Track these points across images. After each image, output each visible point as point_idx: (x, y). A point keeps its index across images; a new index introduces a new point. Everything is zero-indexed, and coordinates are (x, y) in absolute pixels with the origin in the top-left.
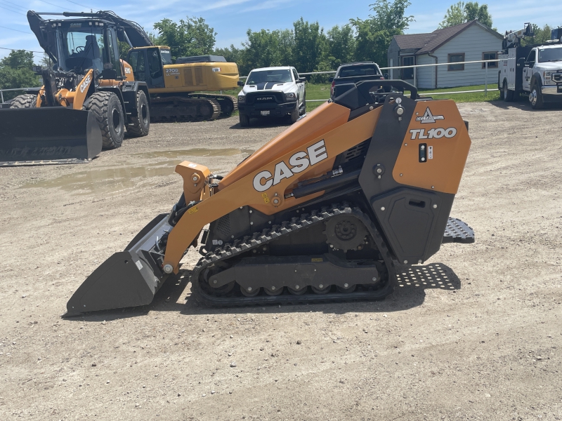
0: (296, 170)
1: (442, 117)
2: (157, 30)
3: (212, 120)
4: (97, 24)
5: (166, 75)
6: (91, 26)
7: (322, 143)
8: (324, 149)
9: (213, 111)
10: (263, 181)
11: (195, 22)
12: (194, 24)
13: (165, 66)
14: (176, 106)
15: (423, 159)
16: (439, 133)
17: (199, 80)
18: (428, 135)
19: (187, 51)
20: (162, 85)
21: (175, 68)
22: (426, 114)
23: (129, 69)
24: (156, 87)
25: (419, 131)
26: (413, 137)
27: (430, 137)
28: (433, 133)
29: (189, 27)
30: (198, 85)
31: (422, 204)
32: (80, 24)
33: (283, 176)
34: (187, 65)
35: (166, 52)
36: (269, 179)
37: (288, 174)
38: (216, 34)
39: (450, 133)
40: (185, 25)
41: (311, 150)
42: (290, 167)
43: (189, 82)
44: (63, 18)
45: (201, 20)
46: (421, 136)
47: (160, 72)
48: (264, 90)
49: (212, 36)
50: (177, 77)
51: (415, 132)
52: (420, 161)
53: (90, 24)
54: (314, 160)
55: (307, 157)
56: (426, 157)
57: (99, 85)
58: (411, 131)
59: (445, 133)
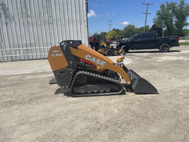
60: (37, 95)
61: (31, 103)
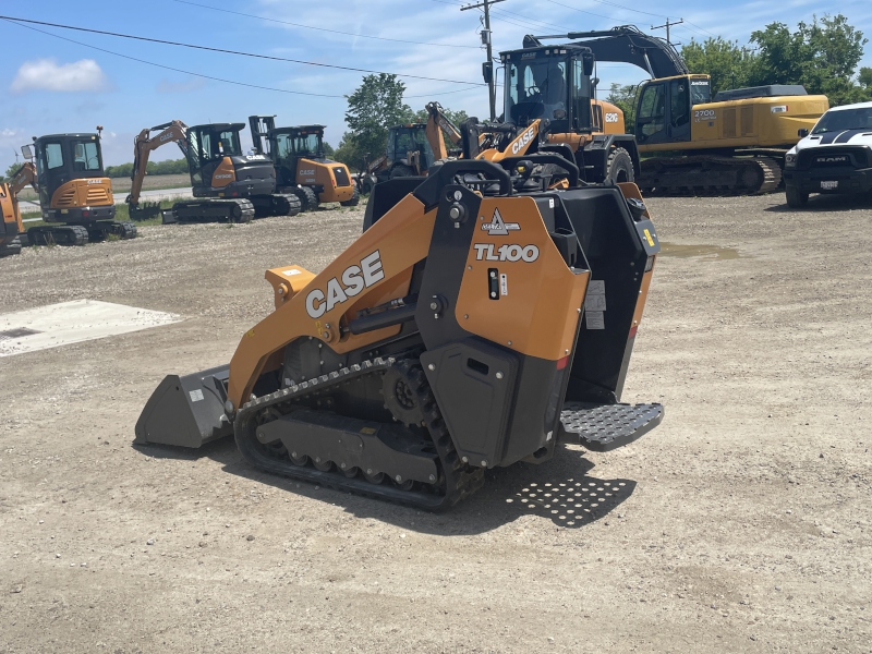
0: (350, 292)
1: (516, 226)
2: (755, 43)
3: (760, 195)
4: (556, 52)
5: (695, 121)
6: (548, 56)
7: (376, 256)
8: (379, 265)
9: (764, 179)
10: (317, 304)
11: (828, 24)
12: (824, 27)
13: (695, 107)
14: (703, 171)
15: (494, 295)
16: (514, 253)
17: (747, 128)
18: (499, 254)
19: (801, 74)
20: (687, 137)
21: (709, 109)
22: (494, 221)
23: (613, 116)
24: (678, 141)
25: (486, 246)
26: (479, 257)
27: (502, 258)
28: (506, 252)
29: (815, 32)
30: (743, 135)
31: (483, 369)
32: (534, 54)
33: (336, 300)
34: (731, 103)
35: (701, 83)
36: (321, 302)
37: (341, 297)
38: (864, 41)
39: (530, 253)
40: (807, 31)
41: (365, 263)
42: (344, 288)
43: (731, 132)
44: (568, 41)
45: (840, 19)
46: (490, 257)
47: (685, 116)
48: (833, 144)
49: (856, 46)
50: (711, 124)
51: (481, 248)
52: (491, 297)
53: (547, 52)
54: (371, 280)
55: (361, 274)
56: (498, 293)
57: (547, 142)
58: (476, 246)
59: (522, 253)
60: (748, 508)
61: (777, 462)
